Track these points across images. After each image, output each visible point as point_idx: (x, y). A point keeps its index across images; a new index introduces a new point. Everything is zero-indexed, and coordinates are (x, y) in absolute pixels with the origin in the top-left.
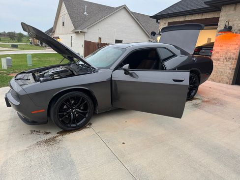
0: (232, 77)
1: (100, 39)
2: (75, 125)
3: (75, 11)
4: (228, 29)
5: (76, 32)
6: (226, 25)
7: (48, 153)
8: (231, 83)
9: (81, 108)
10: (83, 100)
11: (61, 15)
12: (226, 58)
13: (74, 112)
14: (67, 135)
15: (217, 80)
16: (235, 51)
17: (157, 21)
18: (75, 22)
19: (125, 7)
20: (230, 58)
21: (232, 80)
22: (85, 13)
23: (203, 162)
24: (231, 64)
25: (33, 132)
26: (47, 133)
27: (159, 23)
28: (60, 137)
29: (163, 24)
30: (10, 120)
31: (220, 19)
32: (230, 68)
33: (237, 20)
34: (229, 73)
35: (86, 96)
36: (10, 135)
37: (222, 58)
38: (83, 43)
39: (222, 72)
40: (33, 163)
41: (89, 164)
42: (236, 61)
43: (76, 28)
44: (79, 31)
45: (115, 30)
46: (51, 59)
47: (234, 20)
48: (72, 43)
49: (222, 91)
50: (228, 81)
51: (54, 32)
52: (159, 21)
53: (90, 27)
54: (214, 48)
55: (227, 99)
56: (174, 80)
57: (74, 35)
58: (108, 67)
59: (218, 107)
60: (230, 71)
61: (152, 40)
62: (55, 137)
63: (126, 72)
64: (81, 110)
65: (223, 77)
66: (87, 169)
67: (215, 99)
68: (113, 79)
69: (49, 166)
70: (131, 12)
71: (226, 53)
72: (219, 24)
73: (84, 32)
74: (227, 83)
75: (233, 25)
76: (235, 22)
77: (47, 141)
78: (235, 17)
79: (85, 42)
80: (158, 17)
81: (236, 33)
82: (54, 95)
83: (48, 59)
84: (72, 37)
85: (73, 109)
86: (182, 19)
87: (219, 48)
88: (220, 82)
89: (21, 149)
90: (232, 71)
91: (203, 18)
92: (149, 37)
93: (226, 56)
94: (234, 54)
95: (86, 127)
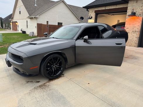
0: (137, 43)
1: (47, 22)
2: (55, 76)
3: (28, 3)
4: (134, 14)
5: (30, 18)
6: (132, 12)
7: (45, 93)
8: (137, 46)
9: (58, 65)
10: (59, 60)
11: (18, 6)
12: (133, 32)
13: (54, 67)
14: (51, 82)
15: (129, 45)
16: (138, 27)
17: (87, 10)
18: (29, 11)
19: (63, 1)
20: (135, 32)
21: (137, 45)
22: (35, 5)
23: (138, 89)
24: (137, 35)
25: (28, 82)
26: (38, 82)
27: (89, 11)
28: (48, 84)
29: (91, 11)
30: (8, 76)
31: (128, 8)
32: (136, 38)
33: (138, 8)
34: (136, 41)
35: (61, 57)
36: (13, 85)
37: (130, 31)
38: (36, 25)
39: (131, 40)
40: (38, 100)
41: (74, 96)
42: (139, 33)
43: (30, 15)
44: (33, 17)
45: (57, 16)
46: (14, 37)
47: (136, 8)
48: (27, 25)
49: (133, 51)
50: (135, 45)
51: (13, 18)
52: (88, 10)
53: (40, 14)
54: (125, 26)
55: (137, 55)
56: (117, 44)
57: (29, 20)
58: (72, 39)
59: (135, 60)
60: (136, 39)
61: (81, 22)
62: (45, 84)
63: (85, 41)
64: (58, 66)
65: (132, 43)
66: (74, 99)
67: (131, 56)
68: (76, 45)
69: (49, 100)
70: (68, 5)
71: (133, 28)
72: (128, 11)
73: (37, 18)
74: (135, 46)
75: (136, 12)
76: (137, 10)
77: (40, 86)
78: (137, 7)
79: (38, 24)
80: (88, 8)
81: (138, 16)
82: (45, 56)
83: (12, 37)
84: (27, 21)
85: (54, 65)
86: (103, 8)
87: (128, 25)
88: (130, 46)
89: (25, 92)
90: (137, 39)
91: (117, 8)
92: (79, 20)
93: (133, 30)
94: (138, 29)
95: (61, 77)
